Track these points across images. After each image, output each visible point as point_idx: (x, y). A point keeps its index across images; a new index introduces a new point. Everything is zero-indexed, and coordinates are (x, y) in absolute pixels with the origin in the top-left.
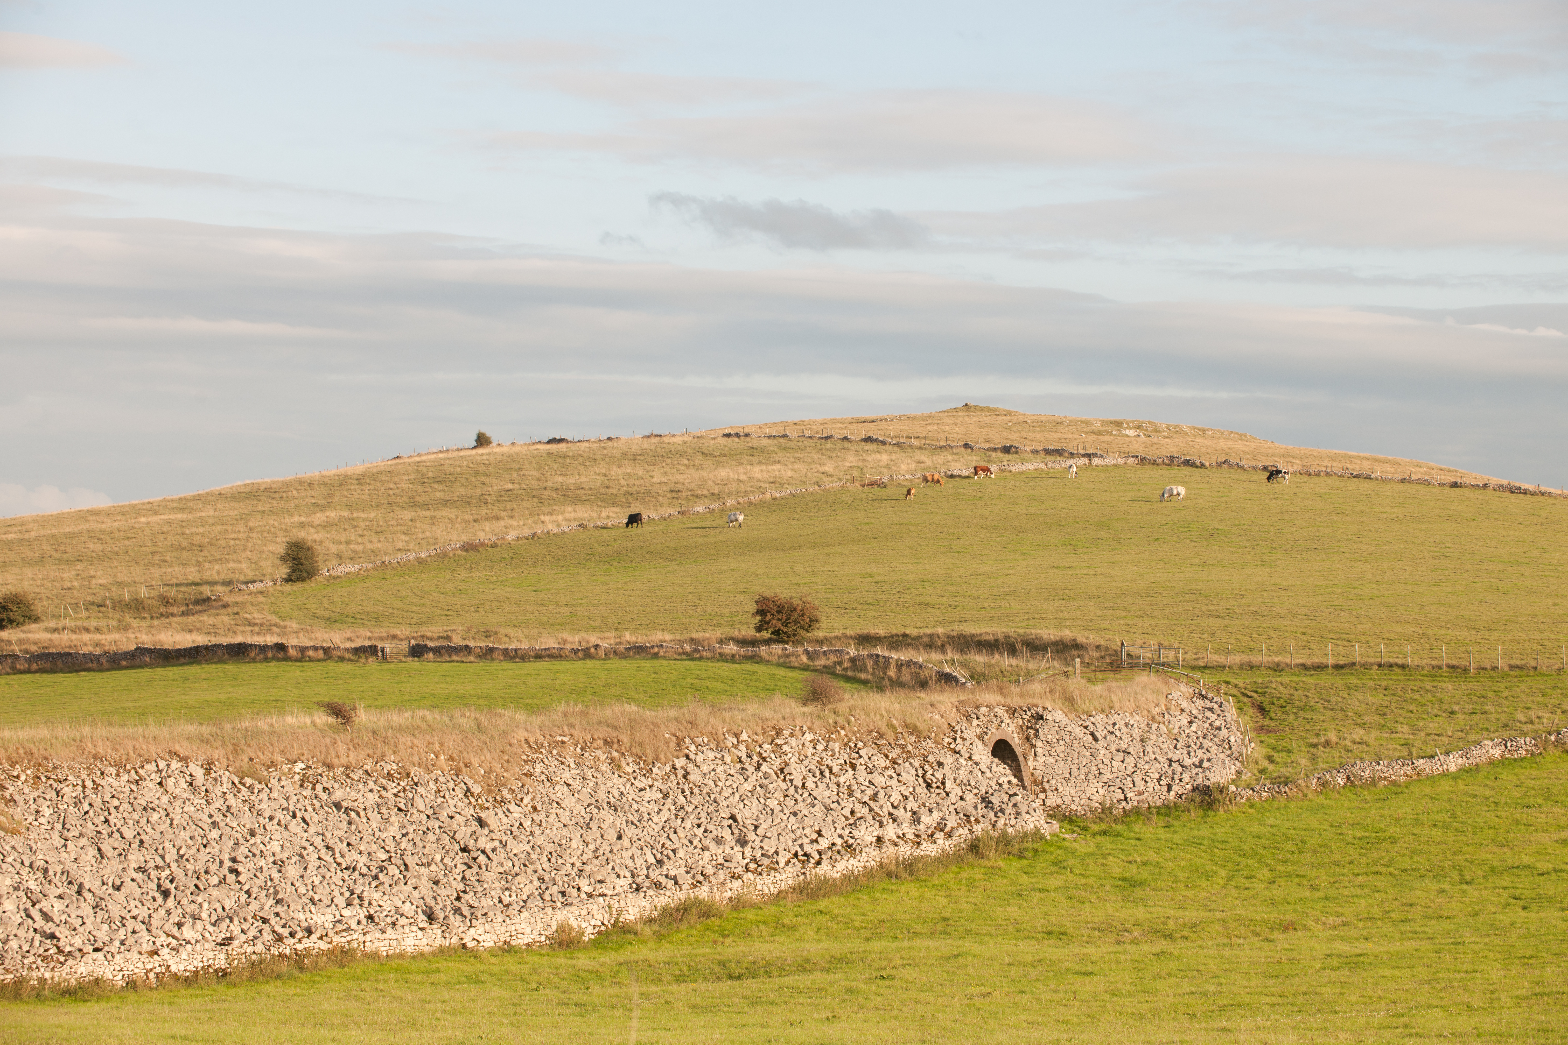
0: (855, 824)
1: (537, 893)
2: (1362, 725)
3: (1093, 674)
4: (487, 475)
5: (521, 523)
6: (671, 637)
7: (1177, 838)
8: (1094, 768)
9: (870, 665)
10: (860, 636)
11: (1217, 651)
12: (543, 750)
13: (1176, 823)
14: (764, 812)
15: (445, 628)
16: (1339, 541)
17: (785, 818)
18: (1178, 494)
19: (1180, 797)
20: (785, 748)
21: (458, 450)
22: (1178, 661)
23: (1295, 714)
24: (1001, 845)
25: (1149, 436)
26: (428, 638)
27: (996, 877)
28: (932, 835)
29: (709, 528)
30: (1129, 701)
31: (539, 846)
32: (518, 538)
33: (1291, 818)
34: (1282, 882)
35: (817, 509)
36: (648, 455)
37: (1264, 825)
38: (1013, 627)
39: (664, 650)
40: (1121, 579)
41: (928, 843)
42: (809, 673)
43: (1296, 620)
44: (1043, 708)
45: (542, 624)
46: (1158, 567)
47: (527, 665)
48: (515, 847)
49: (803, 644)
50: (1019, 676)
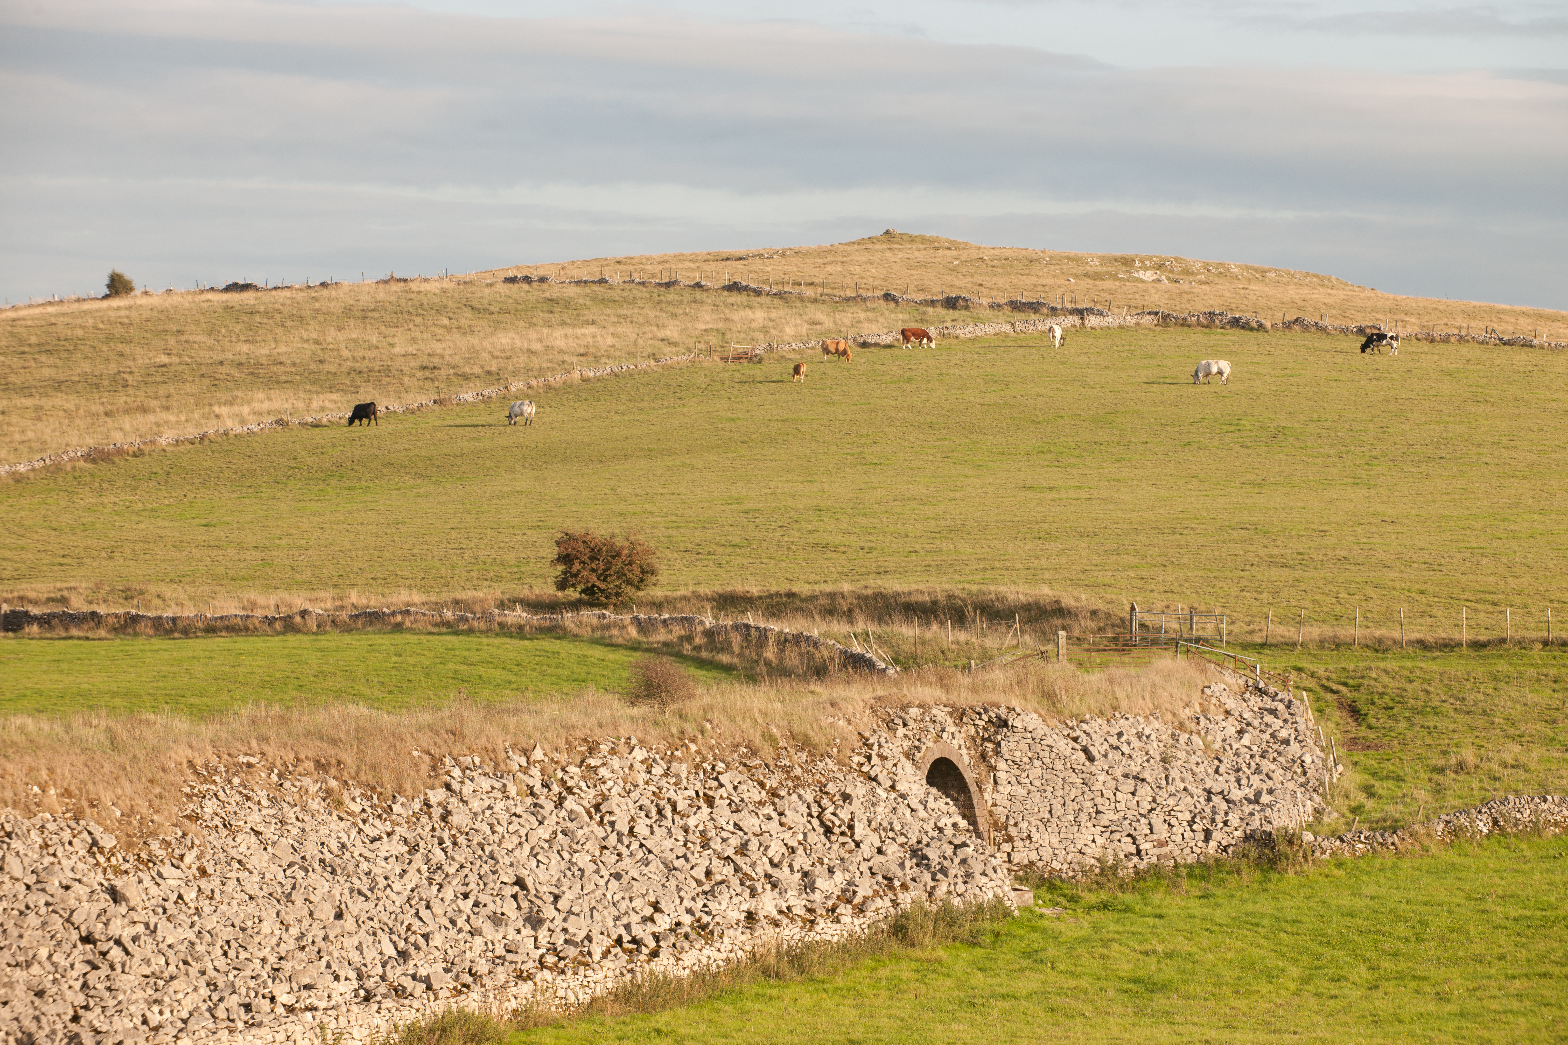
0: (712, 891)
1: (204, 1007)
2: (1517, 739)
3: (1086, 655)
4: (126, 341)
5: (183, 418)
6: (424, 598)
7: (1219, 915)
8: (1089, 804)
9: (736, 640)
10: (721, 596)
11: (1283, 620)
12: (217, 778)
13: (1219, 892)
14: (569, 874)
15: (59, 585)
16: (1479, 445)
17: (602, 882)
18: (1220, 373)
19: (1225, 849)
20: (602, 772)
21: (78, 300)
22: (1220, 635)
23: (1408, 719)
24: (943, 925)
25: (1176, 281)
26: (30, 601)
27: (935, 976)
28: (833, 910)
29: (483, 426)
30: (1143, 698)
31: (209, 932)
32: (177, 441)
33: (1403, 885)
34: (1390, 986)
35: (653, 396)
36: (386, 310)
37: (1360, 895)
38: (960, 582)
39: (412, 618)
40: (1131, 506)
41: (828, 921)
42: (640, 653)
43: (1409, 570)
44: (1008, 708)
45: (216, 578)
46: (1190, 487)
47: (191, 642)
48: (171, 934)
49: (632, 608)
50: (970, 658)
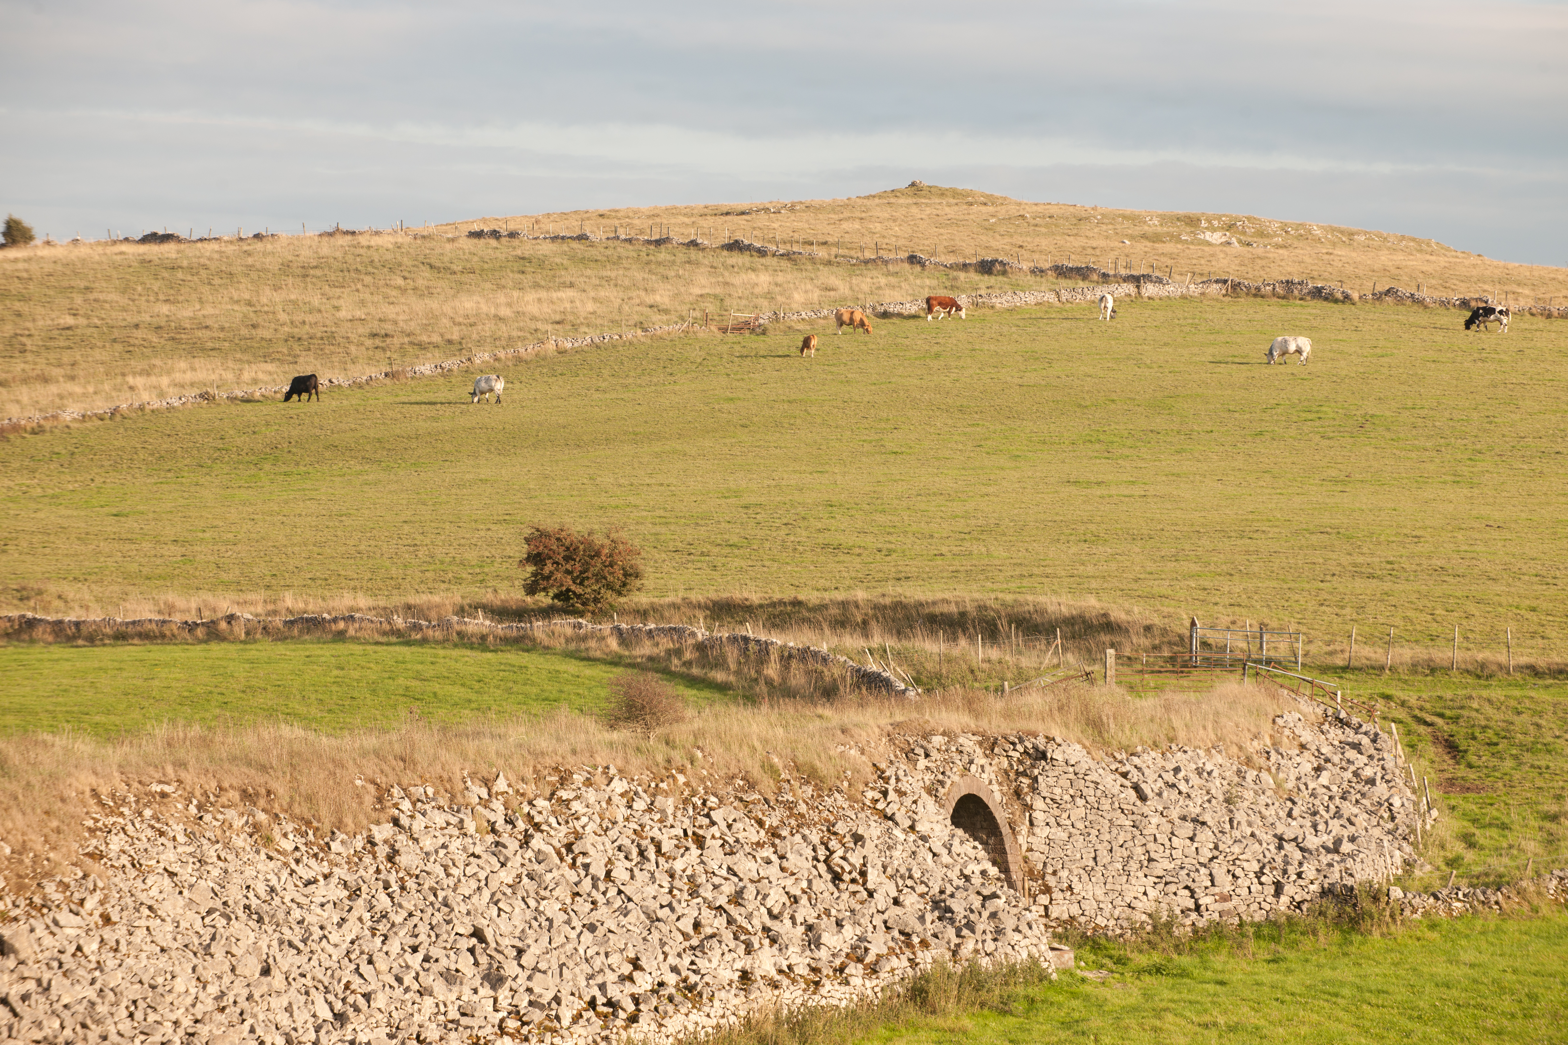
0: (701, 946)
3: (1138, 677)
4: (24, 298)
5: (91, 389)
6: (370, 602)
7: (1292, 982)
8: (1140, 850)
9: (732, 655)
10: (715, 603)
11: (1368, 640)
12: (125, 810)
13: (1291, 955)
14: (535, 924)
17: (573, 935)
18: (1299, 351)
19: (1299, 906)
20: (576, 806)
22: (1295, 656)
23: (1516, 757)
24: (968, 988)
25: (1249, 244)
28: (842, 969)
29: (442, 403)
30: (1205, 728)
31: (112, 990)
32: (83, 416)
33: (1509, 952)
35: (639, 371)
36: (330, 268)
37: (1457, 962)
38: (993, 591)
39: (357, 625)
40: (1193, 505)
41: (835, 982)
42: (622, 669)
43: (1518, 583)
44: (1047, 737)
45: (128, 576)
46: (1261, 483)
47: (97, 651)
48: (67, 992)
49: (612, 617)
50: (1003, 679)
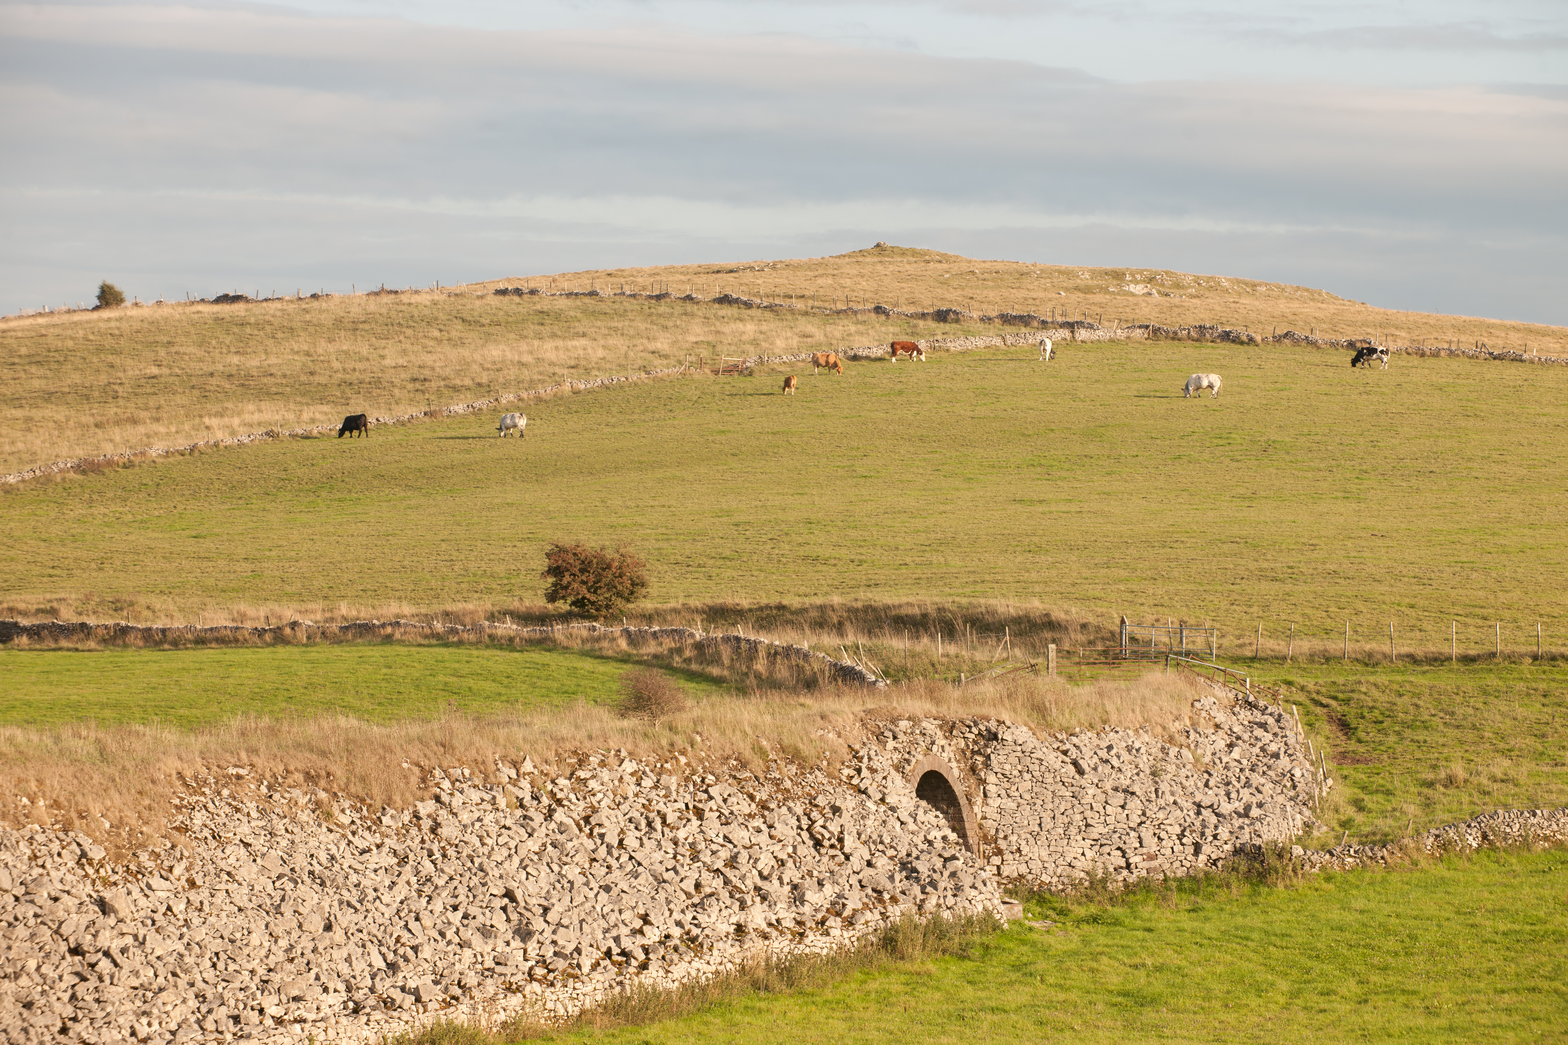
0: (701, 903)
1: (193, 1019)
2: (1507, 753)
3: (1076, 668)
4: (116, 352)
5: (173, 429)
6: (413, 610)
7: (1209, 929)
8: (1078, 817)
9: (726, 652)
10: (711, 608)
11: (1273, 634)
12: (206, 790)
13: (1208, 905)
14: (558, 886)
15: (48, 596)
16: (1470, 460)
17: (591, 895)
18: (1211, 386)
19: (1214, 863)
20: (593, 784)
21: (69, 312)
22: (1211, 649)
23: (1398, 733)
24: (932, 938)
25: (1167, 295)
26: (20, 613)
27: (924, 989)
28: (823, 922)
29: (473, 438)
30: (1133, 711)
31: (197, 944)
32: (167, 452)
33: (1392, 899)
34: (1379, 1000)
35: (643, 408)
36: (377, 322)
37: (1349, 909)
38: (951, 595)
39: (402, 630)
40: (1122, 520)
41: (817, 934)
42: (630, 665)
43: (1399, 584)
44: (998, 721)
45: (205, 589)
46: (1180, 500)
47: (181, 654)
48: (160, 945)
49: (622, 621)
50: (960, 671)
